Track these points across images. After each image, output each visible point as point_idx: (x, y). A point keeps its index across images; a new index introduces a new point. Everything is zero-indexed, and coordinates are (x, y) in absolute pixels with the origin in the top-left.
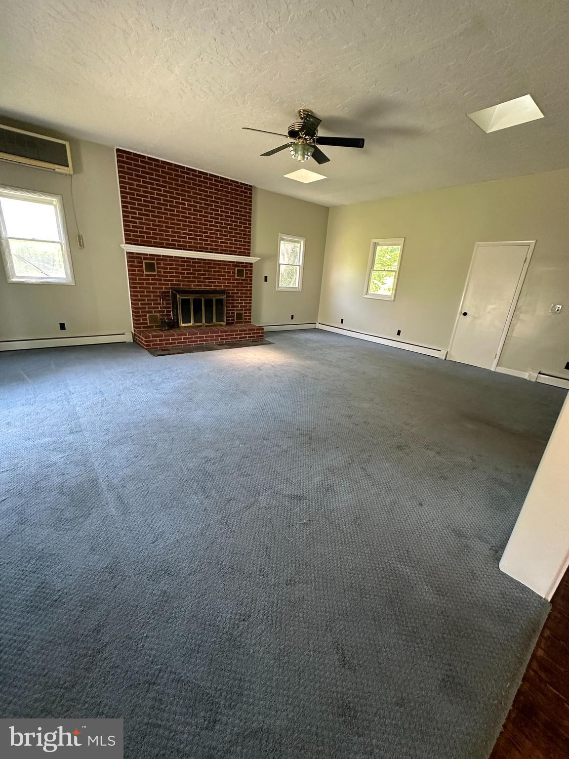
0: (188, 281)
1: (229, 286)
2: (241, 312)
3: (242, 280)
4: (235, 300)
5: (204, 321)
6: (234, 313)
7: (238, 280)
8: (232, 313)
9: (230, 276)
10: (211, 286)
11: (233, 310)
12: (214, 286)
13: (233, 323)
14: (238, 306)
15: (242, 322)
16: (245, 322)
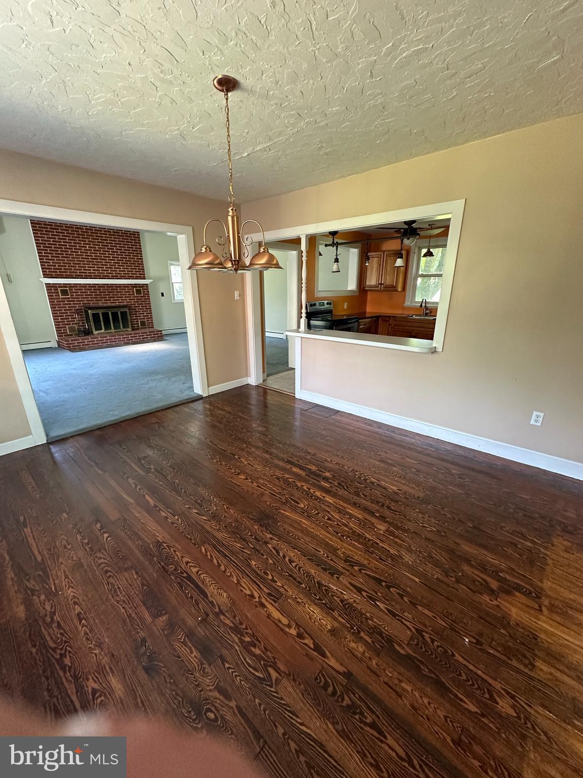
0: (96, 301)
1: (131, 302)
2: (144, 320)
3: (141, 297)
4: (137, 312)
5: (122, 327)
6: (138, 321)
7: (138, 297)
8: (136, 322)
9: (131, 294)
10: (116, 303)
11: (137, 319)
12: (118, 302)
13: (138, 329)
14: (141, 316)
15: (146, 328)
16: (148, 328)
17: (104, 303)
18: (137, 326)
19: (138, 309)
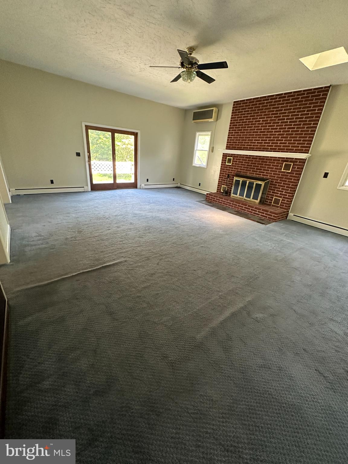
0: (246, 170)
1: (275, 177)
2: (280, 199)
3: (288, 173)
4: (277, 188)
5: (252, 197)
6: (273, 198)
7: (285, 172)
8: (271, 197)
9: (277, 169)
10: (260, 175)
11: (273, 195)
12: (263, 175)
13: (270, 205)
14: (278, 193)
15: (278, 207)
16: (280, 208)
17: (251, 173)
18: (270, 202)
19: (279, 185)
